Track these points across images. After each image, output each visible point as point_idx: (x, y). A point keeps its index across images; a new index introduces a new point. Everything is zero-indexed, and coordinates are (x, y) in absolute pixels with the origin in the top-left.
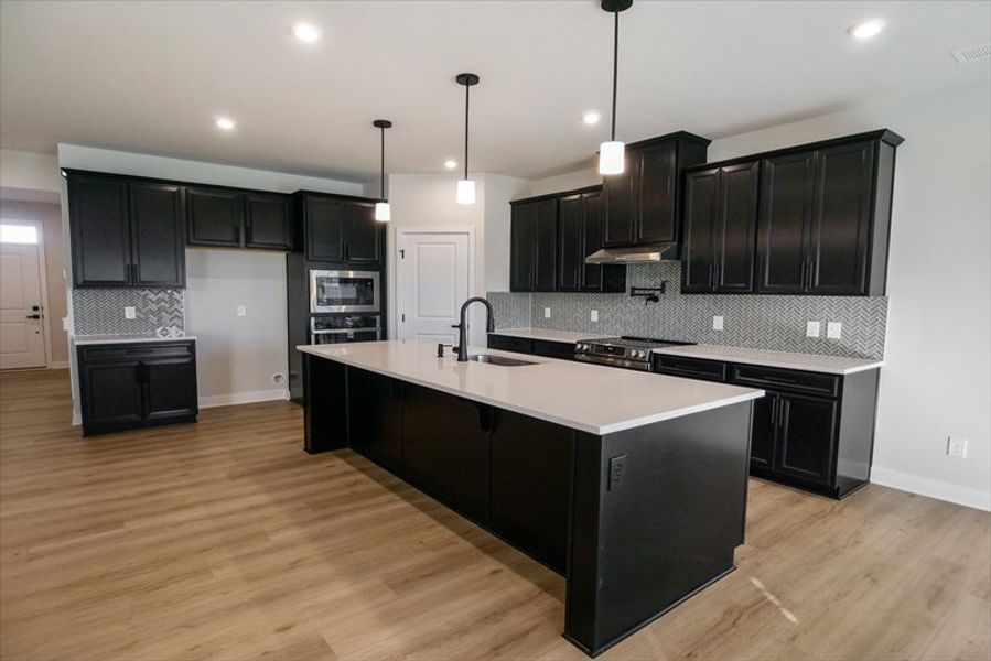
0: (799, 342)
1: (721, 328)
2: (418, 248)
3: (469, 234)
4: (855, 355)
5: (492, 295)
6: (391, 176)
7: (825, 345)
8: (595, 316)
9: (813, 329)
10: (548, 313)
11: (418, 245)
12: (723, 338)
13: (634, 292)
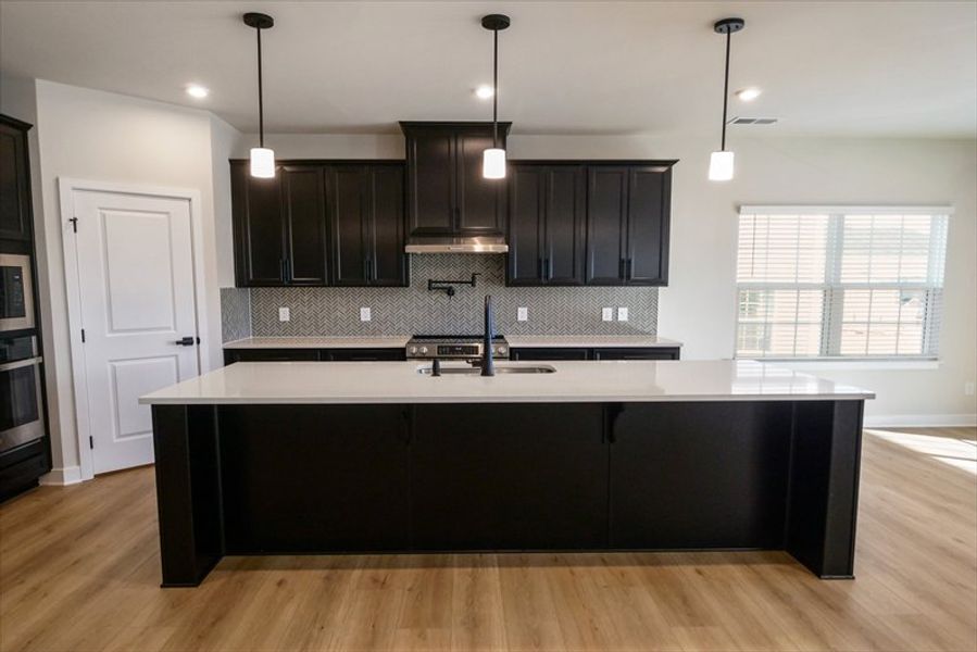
0: (596, 325)
1: (526, 319)
2: (104, 216)
3: (190, 200)
4: (638, 332)
5: (224, 292)
6: (39, 83)
7: (616, 327)
8: (366, 314)
9: (607, 314)
10: (284, 314)
11: (104, 211)
12: (528, 328)
13: (432, 285)
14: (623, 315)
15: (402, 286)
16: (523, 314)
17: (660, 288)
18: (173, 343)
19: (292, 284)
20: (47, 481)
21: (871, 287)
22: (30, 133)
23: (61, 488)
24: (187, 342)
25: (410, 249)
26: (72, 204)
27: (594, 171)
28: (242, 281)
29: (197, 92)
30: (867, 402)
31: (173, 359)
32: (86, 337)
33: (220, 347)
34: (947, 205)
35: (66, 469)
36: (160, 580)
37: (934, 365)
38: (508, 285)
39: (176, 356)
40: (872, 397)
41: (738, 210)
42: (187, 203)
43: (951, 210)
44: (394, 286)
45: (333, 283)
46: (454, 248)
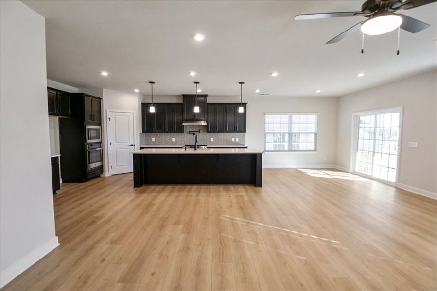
0: (230, 142)
2: (115, 118)
4: (241, 144)
5: (140, 134)
6: (104, 90)
7: (235, 143)
8: (173, 140)
9: (233, 140)
10: (153, 139)
11: (115, 116)
12: (213, 143)
13: (189, 133)
14: (237, 140)
15: (181, 133)
16: (212, 140)
17: (246, 133)
18: (129, 145)
19: (155, 132)
20: (102, 175)
21: (307, 133)
22: (101, 100)
23: (105, 177)
24: (132, 145)
25: (183, 124)
26: (109, 115)
27: (228, 106)
28: (143, 132)
29: (137, 91)
32: (111, 144)
33: (139, 147)
34: (317, 113)
35: (106, 173)
36: (133, 186)
37: (315, 152)
38: (208, 132)
39: (129, 149)
41: (265, 114)
42: (132, 114)
43: (318, 114)
44: (180, 132)
45: (165, 132)
46: (194, 124)
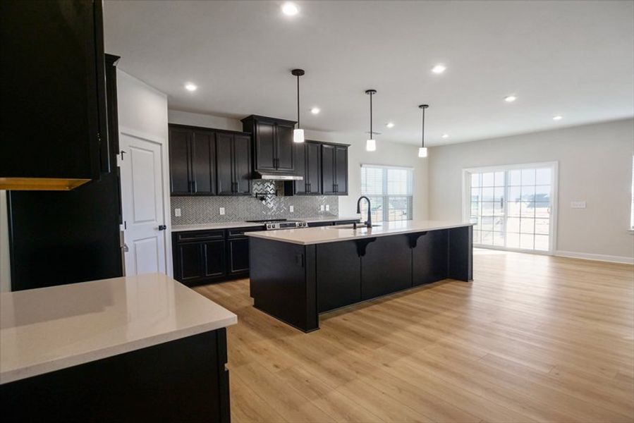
2: (131, 151)
3: (161, 144)
4: (333, 215)
9: (322, 208)
11: (131, 148)
12: (294, 215)
13: (257, 196)
14: (328, 208)
16: (292, 209)
17: (340, 197)
18: (156, 229)
24: (160, 228)
30: (474, 226)
31: (155, 239)
32: (127, 226)
33: (171, 231)
39: (156, 237)
40: (475, 224)
41: (361, 166)
42: (159, 146)
43: (413, 169)
